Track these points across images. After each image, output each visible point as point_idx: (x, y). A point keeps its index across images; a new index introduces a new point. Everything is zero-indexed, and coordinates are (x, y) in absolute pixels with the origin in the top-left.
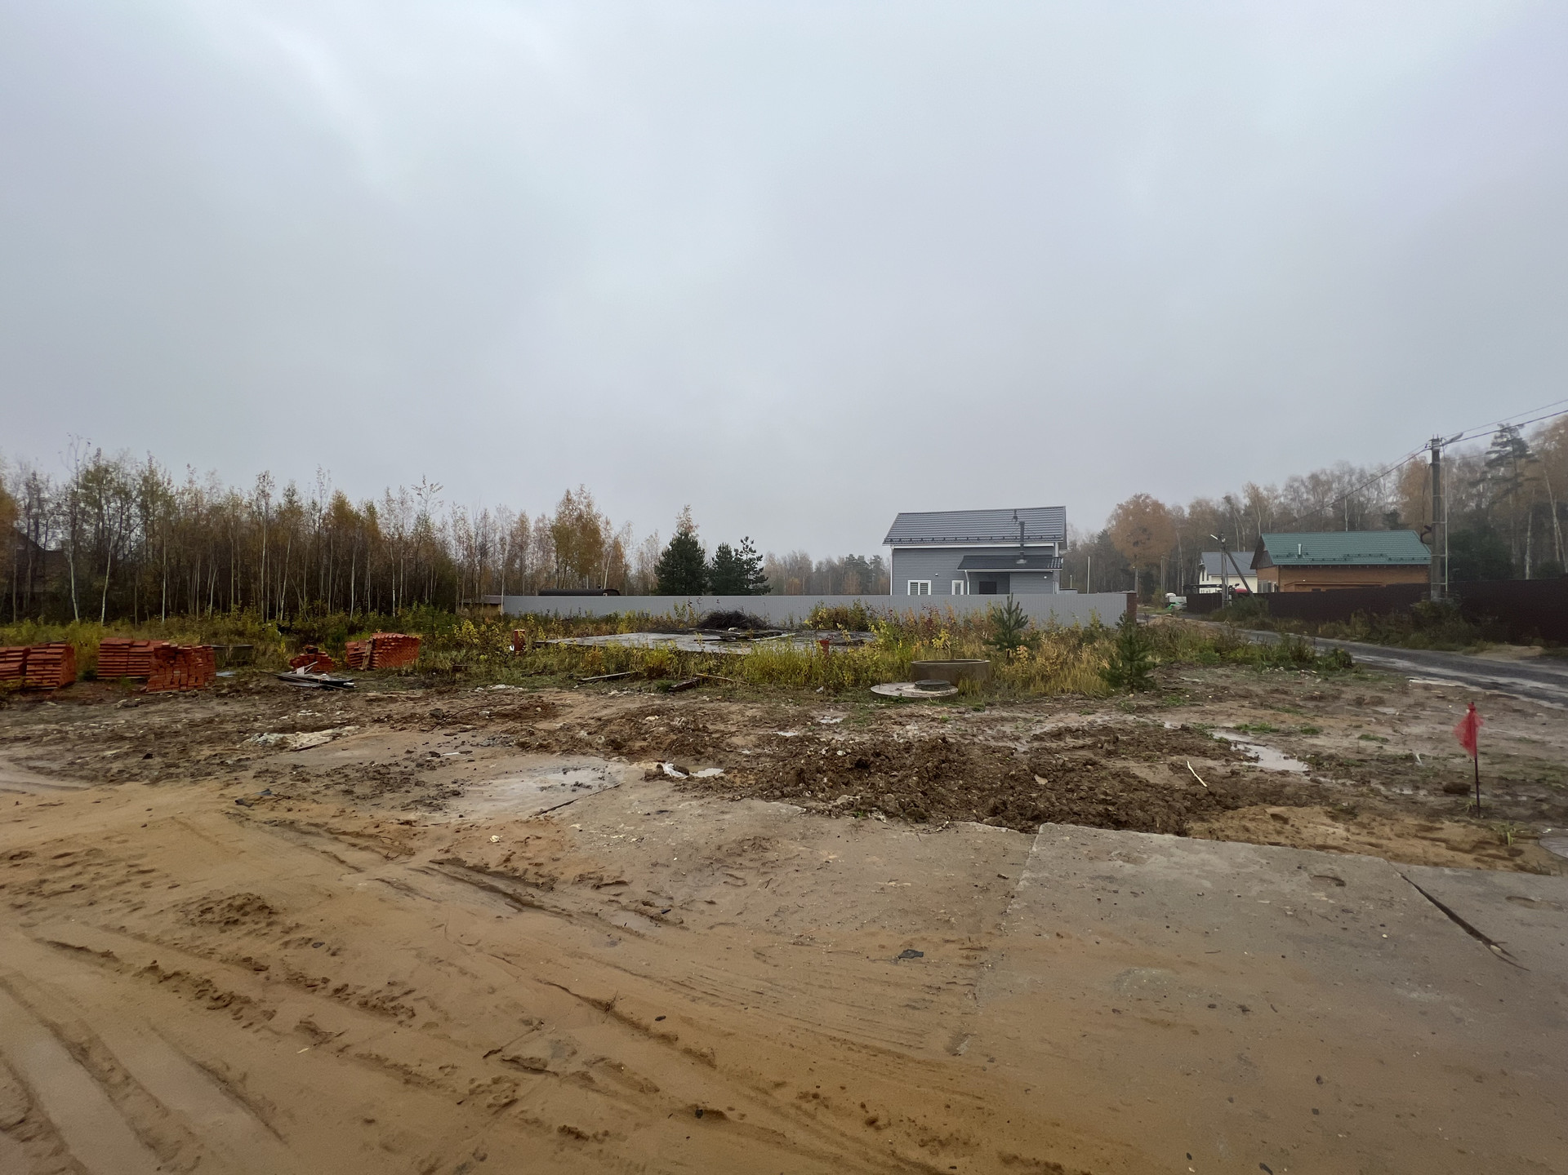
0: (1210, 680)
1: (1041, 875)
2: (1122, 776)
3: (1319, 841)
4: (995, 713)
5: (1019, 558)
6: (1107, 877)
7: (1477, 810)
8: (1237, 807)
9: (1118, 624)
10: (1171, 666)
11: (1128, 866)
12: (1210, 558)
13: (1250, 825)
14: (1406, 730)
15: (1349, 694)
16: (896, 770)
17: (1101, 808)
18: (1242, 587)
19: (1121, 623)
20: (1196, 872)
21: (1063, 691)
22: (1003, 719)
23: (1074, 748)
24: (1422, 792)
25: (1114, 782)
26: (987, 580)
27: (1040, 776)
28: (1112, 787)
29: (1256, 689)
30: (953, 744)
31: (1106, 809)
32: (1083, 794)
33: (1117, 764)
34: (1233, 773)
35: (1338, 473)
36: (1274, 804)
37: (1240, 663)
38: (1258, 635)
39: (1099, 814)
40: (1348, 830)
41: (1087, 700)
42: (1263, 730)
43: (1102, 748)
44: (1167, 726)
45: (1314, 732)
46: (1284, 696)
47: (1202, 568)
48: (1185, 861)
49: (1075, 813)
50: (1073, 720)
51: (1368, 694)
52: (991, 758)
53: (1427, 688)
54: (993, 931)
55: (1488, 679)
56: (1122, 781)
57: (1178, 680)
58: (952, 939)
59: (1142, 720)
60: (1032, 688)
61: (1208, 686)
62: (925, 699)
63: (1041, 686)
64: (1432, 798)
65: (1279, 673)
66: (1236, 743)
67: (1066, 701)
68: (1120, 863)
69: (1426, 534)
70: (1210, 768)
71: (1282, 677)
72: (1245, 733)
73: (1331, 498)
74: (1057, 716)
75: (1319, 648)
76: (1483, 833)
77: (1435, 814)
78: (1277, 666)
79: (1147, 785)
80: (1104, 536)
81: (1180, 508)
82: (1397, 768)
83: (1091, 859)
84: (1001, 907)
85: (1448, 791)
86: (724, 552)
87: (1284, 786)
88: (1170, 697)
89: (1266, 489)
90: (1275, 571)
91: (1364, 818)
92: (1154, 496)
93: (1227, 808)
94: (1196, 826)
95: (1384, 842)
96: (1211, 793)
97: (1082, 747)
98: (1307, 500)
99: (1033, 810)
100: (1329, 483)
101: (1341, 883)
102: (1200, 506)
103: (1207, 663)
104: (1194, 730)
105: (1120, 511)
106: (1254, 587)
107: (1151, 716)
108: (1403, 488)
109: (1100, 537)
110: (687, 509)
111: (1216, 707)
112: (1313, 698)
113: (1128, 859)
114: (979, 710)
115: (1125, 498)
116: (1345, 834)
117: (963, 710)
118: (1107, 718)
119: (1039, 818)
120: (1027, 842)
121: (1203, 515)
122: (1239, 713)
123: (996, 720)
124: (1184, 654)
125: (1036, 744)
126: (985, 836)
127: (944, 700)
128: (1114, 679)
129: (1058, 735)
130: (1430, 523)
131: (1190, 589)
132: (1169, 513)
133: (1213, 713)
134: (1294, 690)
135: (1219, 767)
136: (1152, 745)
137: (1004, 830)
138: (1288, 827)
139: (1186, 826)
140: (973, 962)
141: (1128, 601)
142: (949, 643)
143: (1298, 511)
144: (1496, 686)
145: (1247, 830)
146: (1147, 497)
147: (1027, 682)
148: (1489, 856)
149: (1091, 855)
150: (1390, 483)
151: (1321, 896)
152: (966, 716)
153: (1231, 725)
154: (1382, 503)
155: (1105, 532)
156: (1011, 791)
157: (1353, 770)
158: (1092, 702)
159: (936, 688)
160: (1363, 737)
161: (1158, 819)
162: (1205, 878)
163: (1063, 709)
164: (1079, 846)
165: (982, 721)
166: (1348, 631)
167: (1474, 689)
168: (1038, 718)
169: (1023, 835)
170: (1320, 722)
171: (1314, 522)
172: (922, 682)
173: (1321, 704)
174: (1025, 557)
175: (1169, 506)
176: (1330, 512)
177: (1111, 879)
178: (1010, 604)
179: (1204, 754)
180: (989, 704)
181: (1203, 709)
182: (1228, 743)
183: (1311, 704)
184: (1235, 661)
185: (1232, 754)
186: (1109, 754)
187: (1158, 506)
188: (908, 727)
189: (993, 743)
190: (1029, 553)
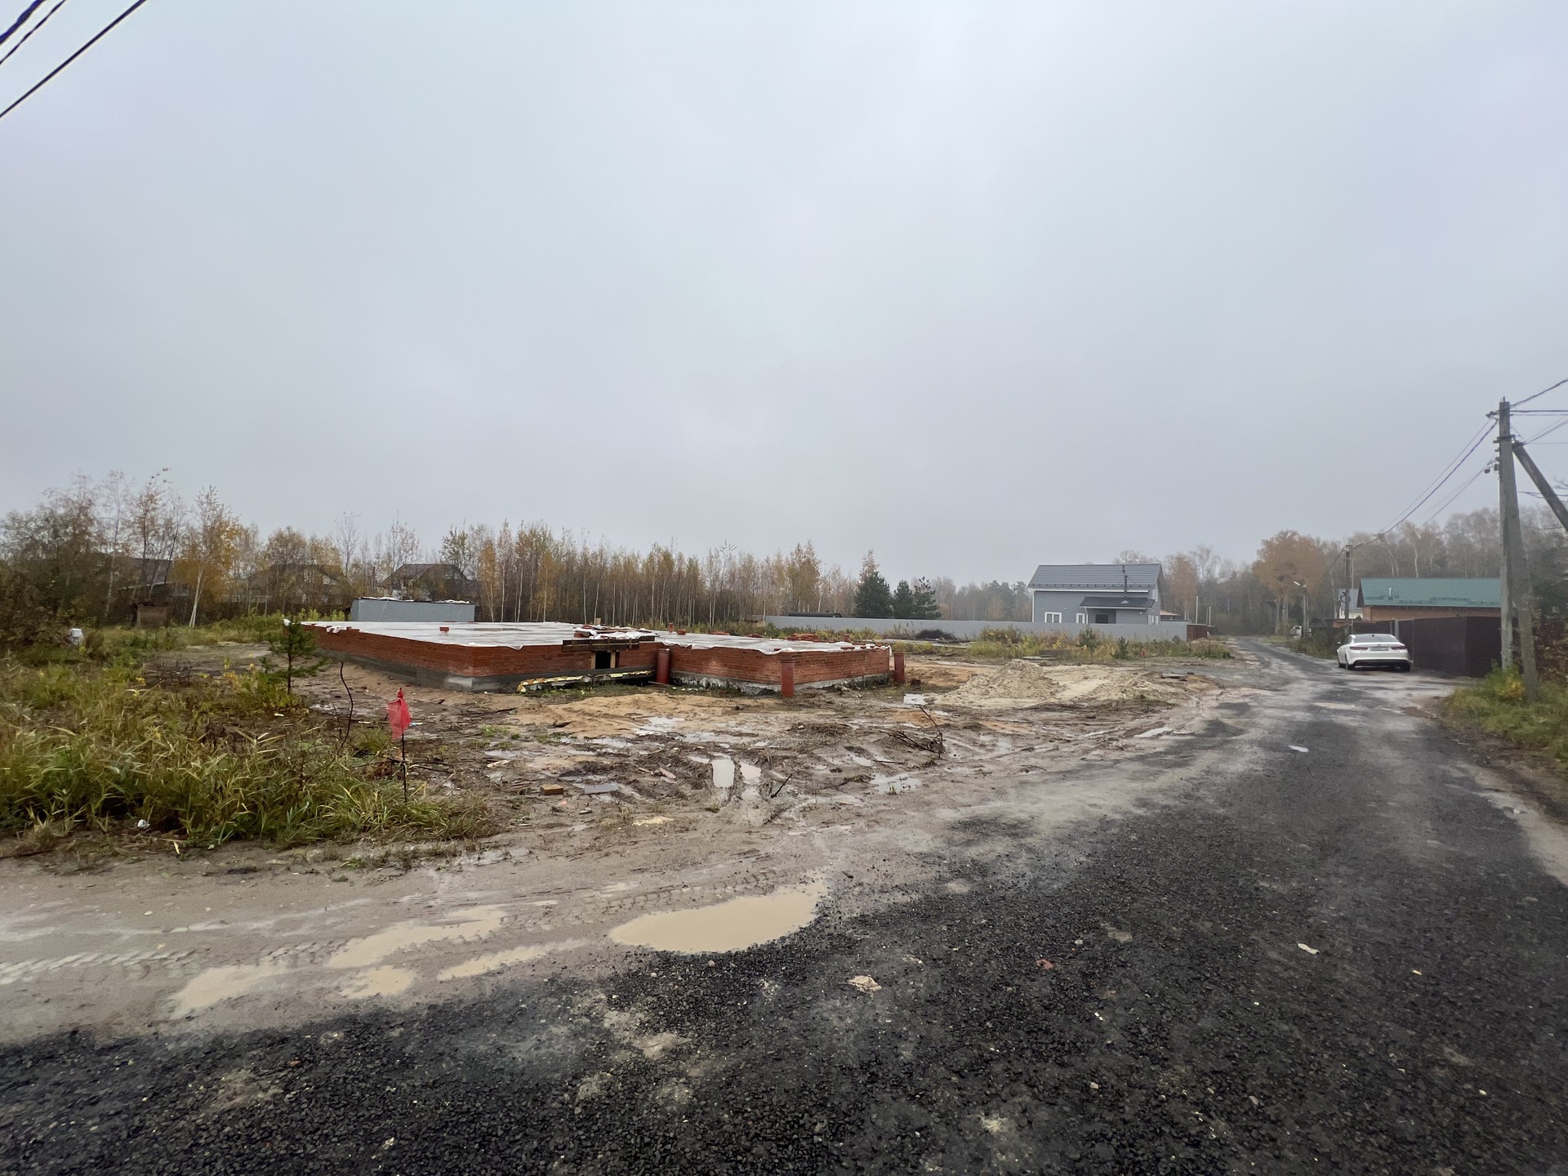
5: (1123, 599)
26: (1101, 613)
86: (903, 587)
90: (1368, 610)
92: (1303, 533)
110: (870, 553)
115: (1271, 534)
141: (1190, 630)
146: (1295, 534)
174: (1128, 599)
187: (1307, 542)
190: (1131, 596)
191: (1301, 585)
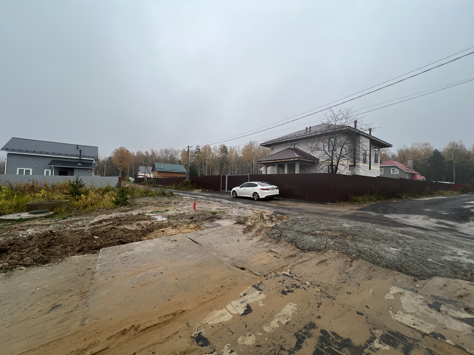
0: (144, 201)
1: (103, 264)
2: (123, 230)
3: (171, 234)
4: (73, 219)
5: (78, 163)
6: (124, 257)
7: (195, 221)
8: (153, 231)
9: (116, 186)
10: (133, 198)
11: (130, 252)
12: (141, 168)
13: (157, 234)
14: (183, 208)
15: (173, 201)
16: (24, 249)
17: (118, 240)
18: (149, 176)
19: (117, 186)
20: (147, 248)
21: (99, 208)
22: (77, 220)
23: (106, 225)
24: (187, 220)
25: (121, 232)
26: (63, 170)
27: (96, 236)
28: (121, 234)
29: (155, 202)
30: (55, 233)
31: (120, 240)
32: (112, 238)
33: (122, 227)
34: (152, 223)
35: (170, 150)
36: (161, 228)
37: (150, 196)
38: (155, 189)
39: (118, 242)
40: (175, 230)
41: (108, 210)
42: (157, 212)
43: (116, 223)
44: (134, 214)
45: (167, 211)
46: (161, 203)
47: (139, 171)
48: (144, 247)
49: (110, 244)
50: (105, 217)
51: (177, 201)
52: (74, 234)
53: (186, 199)
54: (90, 285)
55: (194, 196)
56: (124, 231)
57: (135, 202)
58: (74, 294)
59: (127, 214)
60: (87, 209)
61: (143, 202)
62: (36, 218)
63: (91, 208)
64: (188, 220)
65: (159, 198)
66: (152, 216)
67: (101, 211)
68: (127, 252)
69: (186, 166)
70: (146, 223)
71: (160, 199)
72: (153, 213)
73: (169, 156)
74: (99, 216)
75: (167, 191)
76: (196, 225)
77: (189, 223)
78: (159, 196)
79: (131, 231)
80: (110, 158)
81: (134, 153)
82: (182, 216)
83: (119, 254)
84: (91, 278)
85: (191, 218)
87: (163, 224)
88: (134, 206)
89: (155, 151)
90: (157, 172)
91: (178, 227)
93: (151, 232)
94: (145, 238)
95: (181, 231)
96: (147, 229)
97: (109, 224)
98: (164, 155)
99: (95, 247)
100: (169, 152)
101: (176, 241)
102: (139, 153)
103: (142, 196)
104: (141, 214)
105: (116, 151)
106: (152, 176)
107: (129, 212)
108: (182, 155)
109: (108, 159)
111: (146, 208)
112: (167, 203)
113: (129, 250)
114: (65, 219)
116: (175, 231)
117: (57, 219)
118: (116, 215)
119: (98, 248)
120: (96, 256)
121: (140, 155)
122: (151, 208)
123: (74, 221)
124: (136, 194)
125: (92, 226)
126: (79, 259)
127: (46, 217)
128: (117, 203)
129: (100, 222)
130: (186, 164)
131: (136, 176)
132: (130, 154)
133: (145, 209)
134: (163, 201)
135: (149, 222)
136: (130, 220)
137: (86, 255)
138: (165, 233)
139: (142, 239)
140: (84, 297)
141: (119, 179)
142: (46, 195)
143: (162, 158)
144: (196, 197)
145: (156, 236)
146: (125, 148)
147: (85, 207)
148: (197, 229)
149: (119, 253)
150: (180, 154)
151: (173, 244)
152: (59, 222)
153: (150, 212)
154: (178, 158)
155: (110, 157)
156: (85, 243)
157: (175, 217)
158: (110, 211)
159: (42, 213)
160: (177, 210)
161: (135, 239)
162: (149, 249)
163: (100, 214)
164: (114, 252)
165: (68, 222)
166: (172, 187)
167: (193, 198)
168: (91, 218)
169: (94, 255)
170: (168, 208)
171: (165, 161)
172: (34, 211)
173: (168, 204)
174: (81, 163)
175: (131, 152)
176: (168, 159)
177: (125, 257)
178: (77, 179)
179: (145, 220)
180: (69, 216)
181: (142, 208)
182: (150, 216)
183: (166, 204)
184: (149, 195)
185: (151, 219)
186: (118, 225)
187: (128, 151)
188: (28, 231)
189: (74, 229)
190: (83, 161)
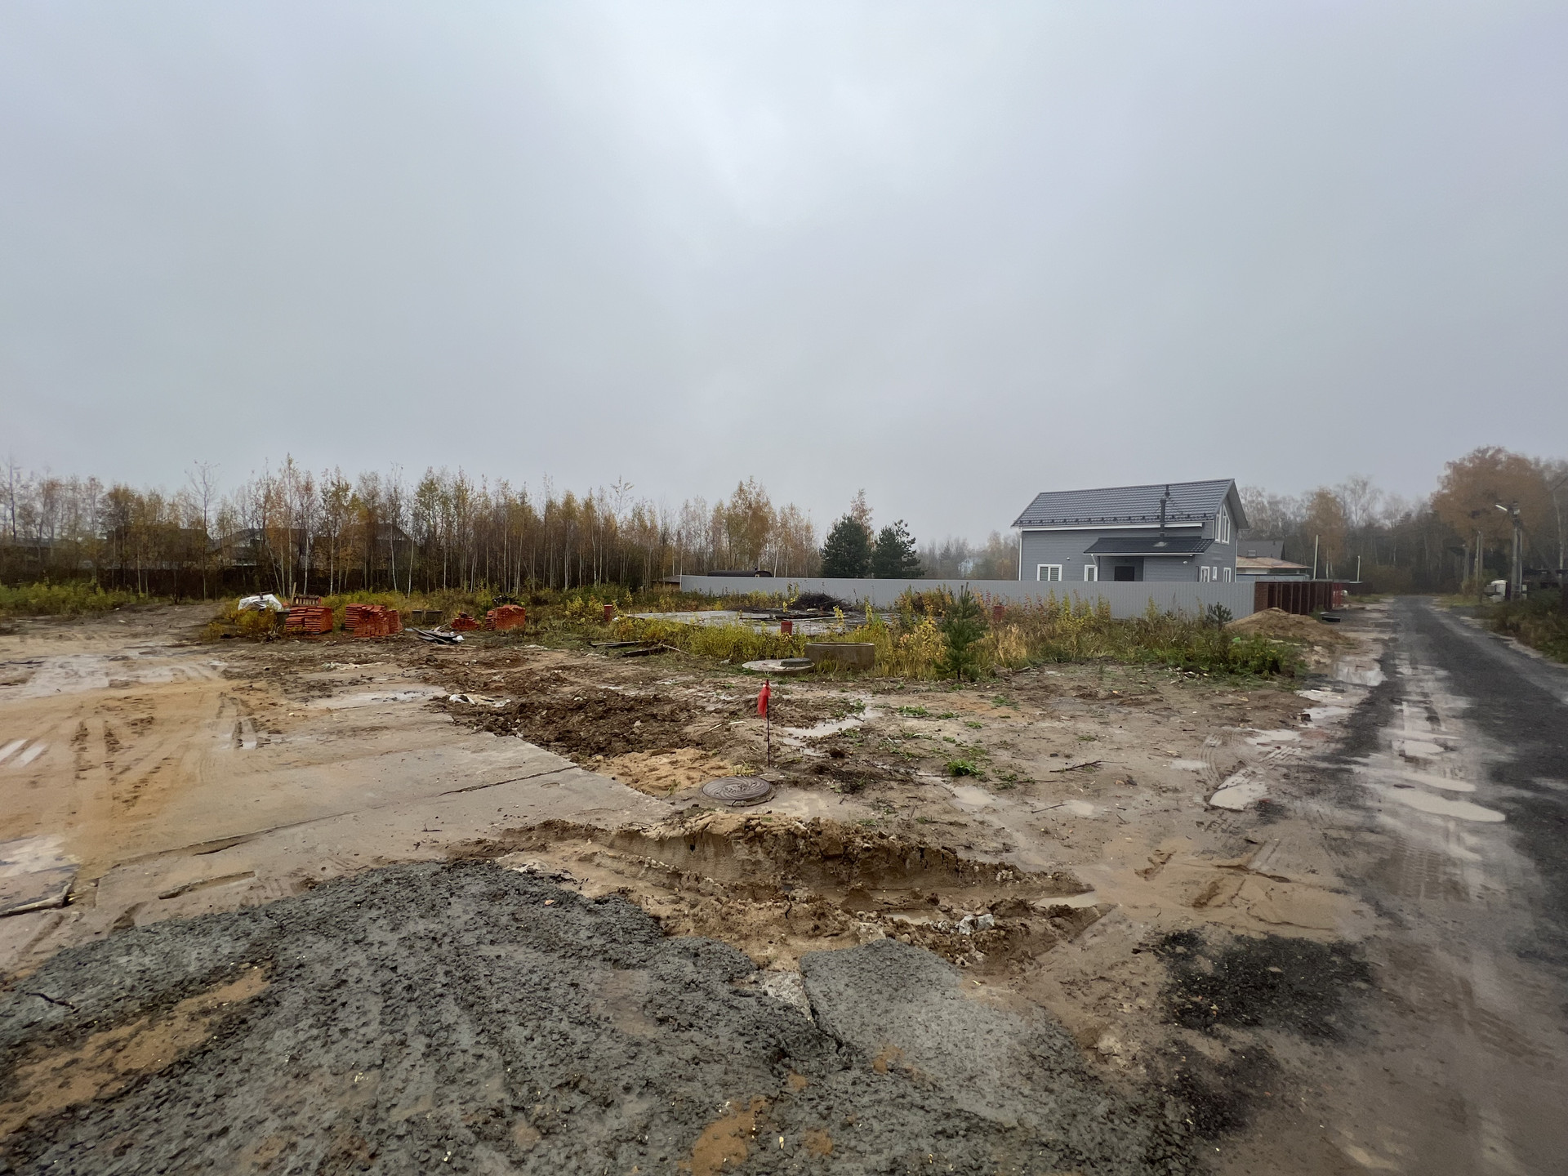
5: (1158, 540)
26: (1121, 565)
146: (1498, 451)
172: (790, 660)
174: (1164, 539)
187: (1517, 462)
190: (1171, 534)
191: (1510, 509)
